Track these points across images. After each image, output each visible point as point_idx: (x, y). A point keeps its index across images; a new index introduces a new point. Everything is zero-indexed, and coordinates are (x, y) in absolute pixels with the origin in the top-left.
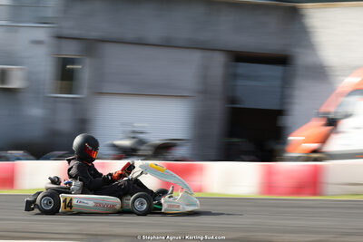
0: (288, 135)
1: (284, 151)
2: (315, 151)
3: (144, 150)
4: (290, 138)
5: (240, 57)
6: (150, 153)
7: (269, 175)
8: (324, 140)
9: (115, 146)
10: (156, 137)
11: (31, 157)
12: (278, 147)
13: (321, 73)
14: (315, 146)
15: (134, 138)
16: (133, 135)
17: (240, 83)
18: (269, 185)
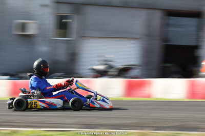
0: (202, 61)
1: (199, 71)
3: (112, 71)
4: (203, 63)
5: (171, 13)
6: (116, 73)
7: (193, 86)
9: (93, 70)
10: (120, 64)
12: (195, 69)
15: (106, 64)
16: (105, 63)
17: (171, 29)
18: (193, 93)
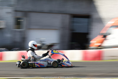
0: (90, 41)
1: (89, 46)
2: (99, 46)
3: (44, 47)
4: (91, 42)
5: (75, 16)
6: (46, 48)
7: (85, 54)
8: (102, 42)
10: (48, 43)
11: (8, 50)
12: (87, 45)
13: (100, 21)
14: (99, 44)
15: (41, 43)
16: (41, 42)
17: (75, 24)
18: (85, 58)
